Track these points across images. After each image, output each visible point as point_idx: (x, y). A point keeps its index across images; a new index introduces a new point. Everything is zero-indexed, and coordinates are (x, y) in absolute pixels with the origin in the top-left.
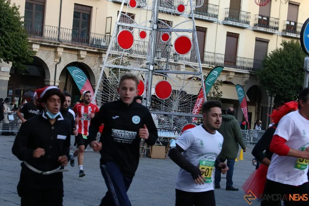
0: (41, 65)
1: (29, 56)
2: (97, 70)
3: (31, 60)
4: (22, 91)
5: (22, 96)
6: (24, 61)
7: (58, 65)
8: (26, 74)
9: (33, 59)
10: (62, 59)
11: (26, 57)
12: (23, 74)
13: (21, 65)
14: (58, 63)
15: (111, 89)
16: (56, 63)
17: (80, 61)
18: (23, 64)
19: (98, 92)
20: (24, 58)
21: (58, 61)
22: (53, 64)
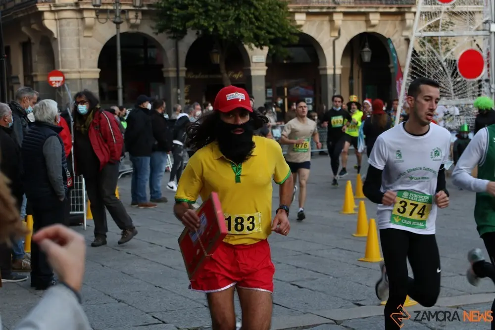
0: (310, 45)
1: (291, 33)
2: (400, 41)
3: (296, 40)
4: (286, 89)
5: (286, 97)
6: (286, 43)
7: (336, 42)
8: (289, 61)
9: (298, 38)
10: (342, 31)
11: (287, 37)
12: (285, 62)
13: (282, 49)
14: (337, 38)
15: (428, 73)
16: (333, 38)
17: (370, 30)
18: (284, 46)
19: (408, 80)
20: (284, 39)
21: (336, 34)
22: (330, 40)
